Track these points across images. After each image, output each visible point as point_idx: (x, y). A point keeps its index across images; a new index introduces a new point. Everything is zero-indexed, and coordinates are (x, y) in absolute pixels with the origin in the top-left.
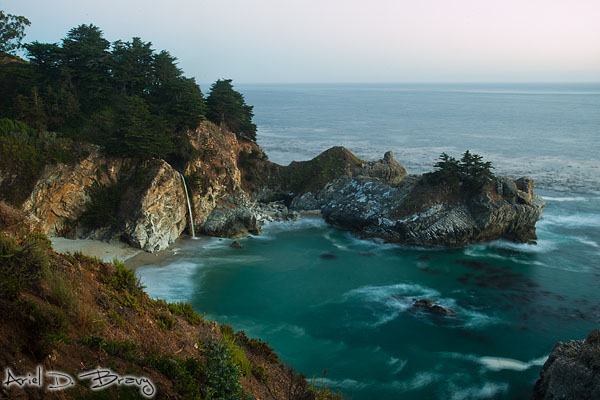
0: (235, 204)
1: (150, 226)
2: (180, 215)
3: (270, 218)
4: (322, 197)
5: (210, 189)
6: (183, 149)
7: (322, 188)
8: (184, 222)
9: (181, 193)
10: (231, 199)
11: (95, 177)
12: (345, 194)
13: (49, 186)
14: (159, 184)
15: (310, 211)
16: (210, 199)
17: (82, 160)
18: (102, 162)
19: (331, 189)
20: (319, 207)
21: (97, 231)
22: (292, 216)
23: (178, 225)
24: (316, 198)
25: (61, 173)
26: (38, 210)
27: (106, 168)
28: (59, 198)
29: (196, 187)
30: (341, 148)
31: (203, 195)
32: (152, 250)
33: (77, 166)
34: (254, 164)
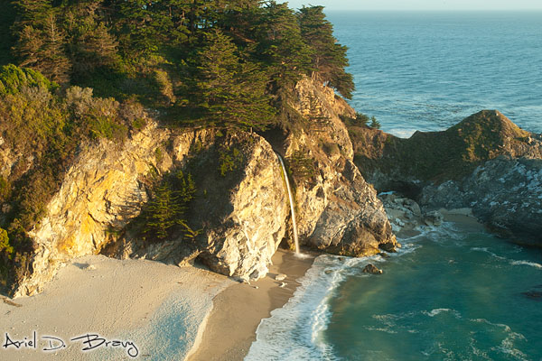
0: (358, 202)
1: (244, 240)
2: (280, 220)
3: (398, 220)
4: (472, 188)
5: (320, 178)
6: (283, 116)
7: (469, 174)
8: (283, 231)
9: (280, 185)
10: (351, 193)
11: (153, 160)
12: (508, 184)
13: (87, 175)
14: (255, 174)
15: (455, 211)
16: (320, 194)
17: (135, 133)
18: (164, 135)
19: (485, 177)
20: (467, 205)
21: (159, 247)
22: (433, 219)
23: (275, 235)
24: (461, 189)
25: (105, 155)
26: (70, 213)
27: (170, 146)
28: (101, 193)
29: (300, 175)
30: (493, 112)
31: (311, 187)
32: (246, 277)
33: (127, 143)
34: (360, 134)
